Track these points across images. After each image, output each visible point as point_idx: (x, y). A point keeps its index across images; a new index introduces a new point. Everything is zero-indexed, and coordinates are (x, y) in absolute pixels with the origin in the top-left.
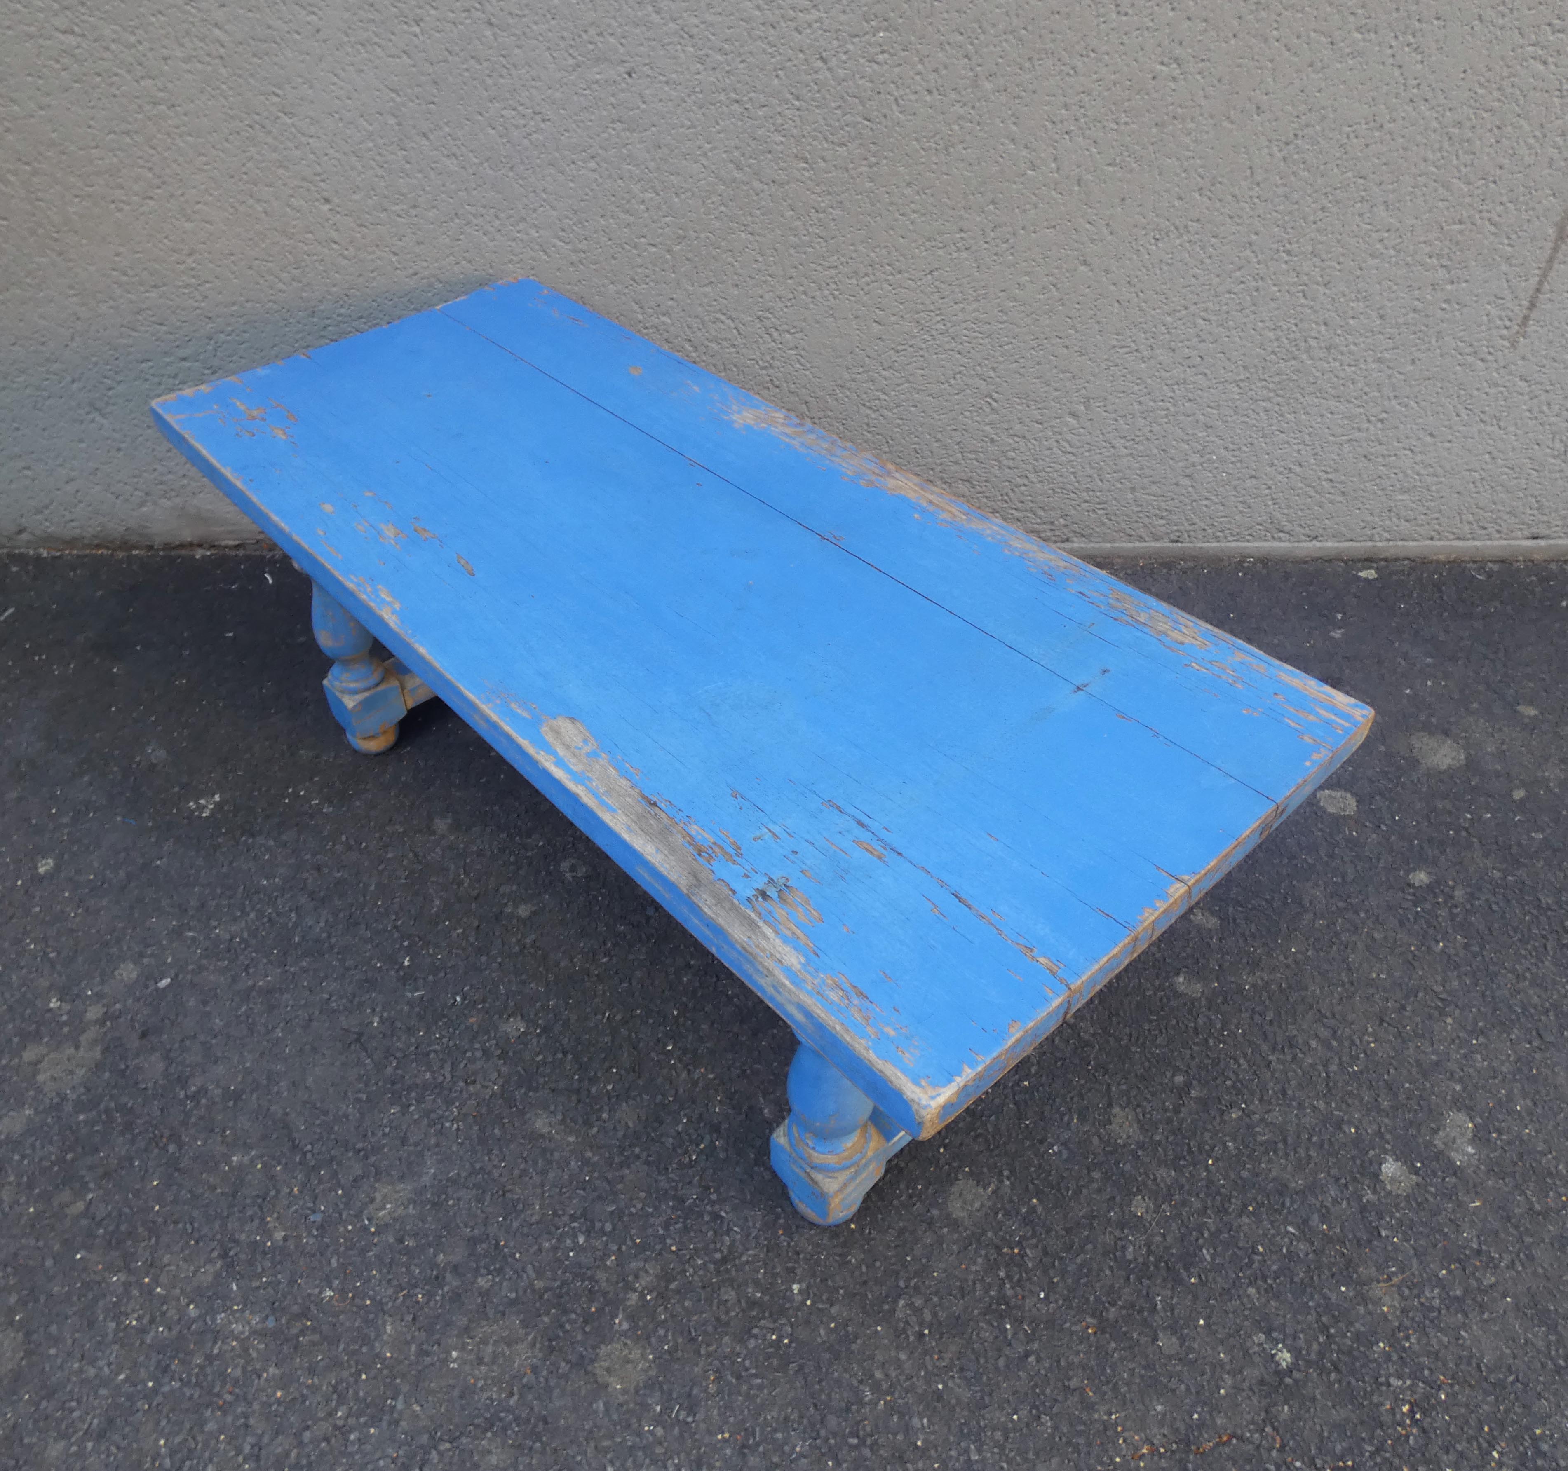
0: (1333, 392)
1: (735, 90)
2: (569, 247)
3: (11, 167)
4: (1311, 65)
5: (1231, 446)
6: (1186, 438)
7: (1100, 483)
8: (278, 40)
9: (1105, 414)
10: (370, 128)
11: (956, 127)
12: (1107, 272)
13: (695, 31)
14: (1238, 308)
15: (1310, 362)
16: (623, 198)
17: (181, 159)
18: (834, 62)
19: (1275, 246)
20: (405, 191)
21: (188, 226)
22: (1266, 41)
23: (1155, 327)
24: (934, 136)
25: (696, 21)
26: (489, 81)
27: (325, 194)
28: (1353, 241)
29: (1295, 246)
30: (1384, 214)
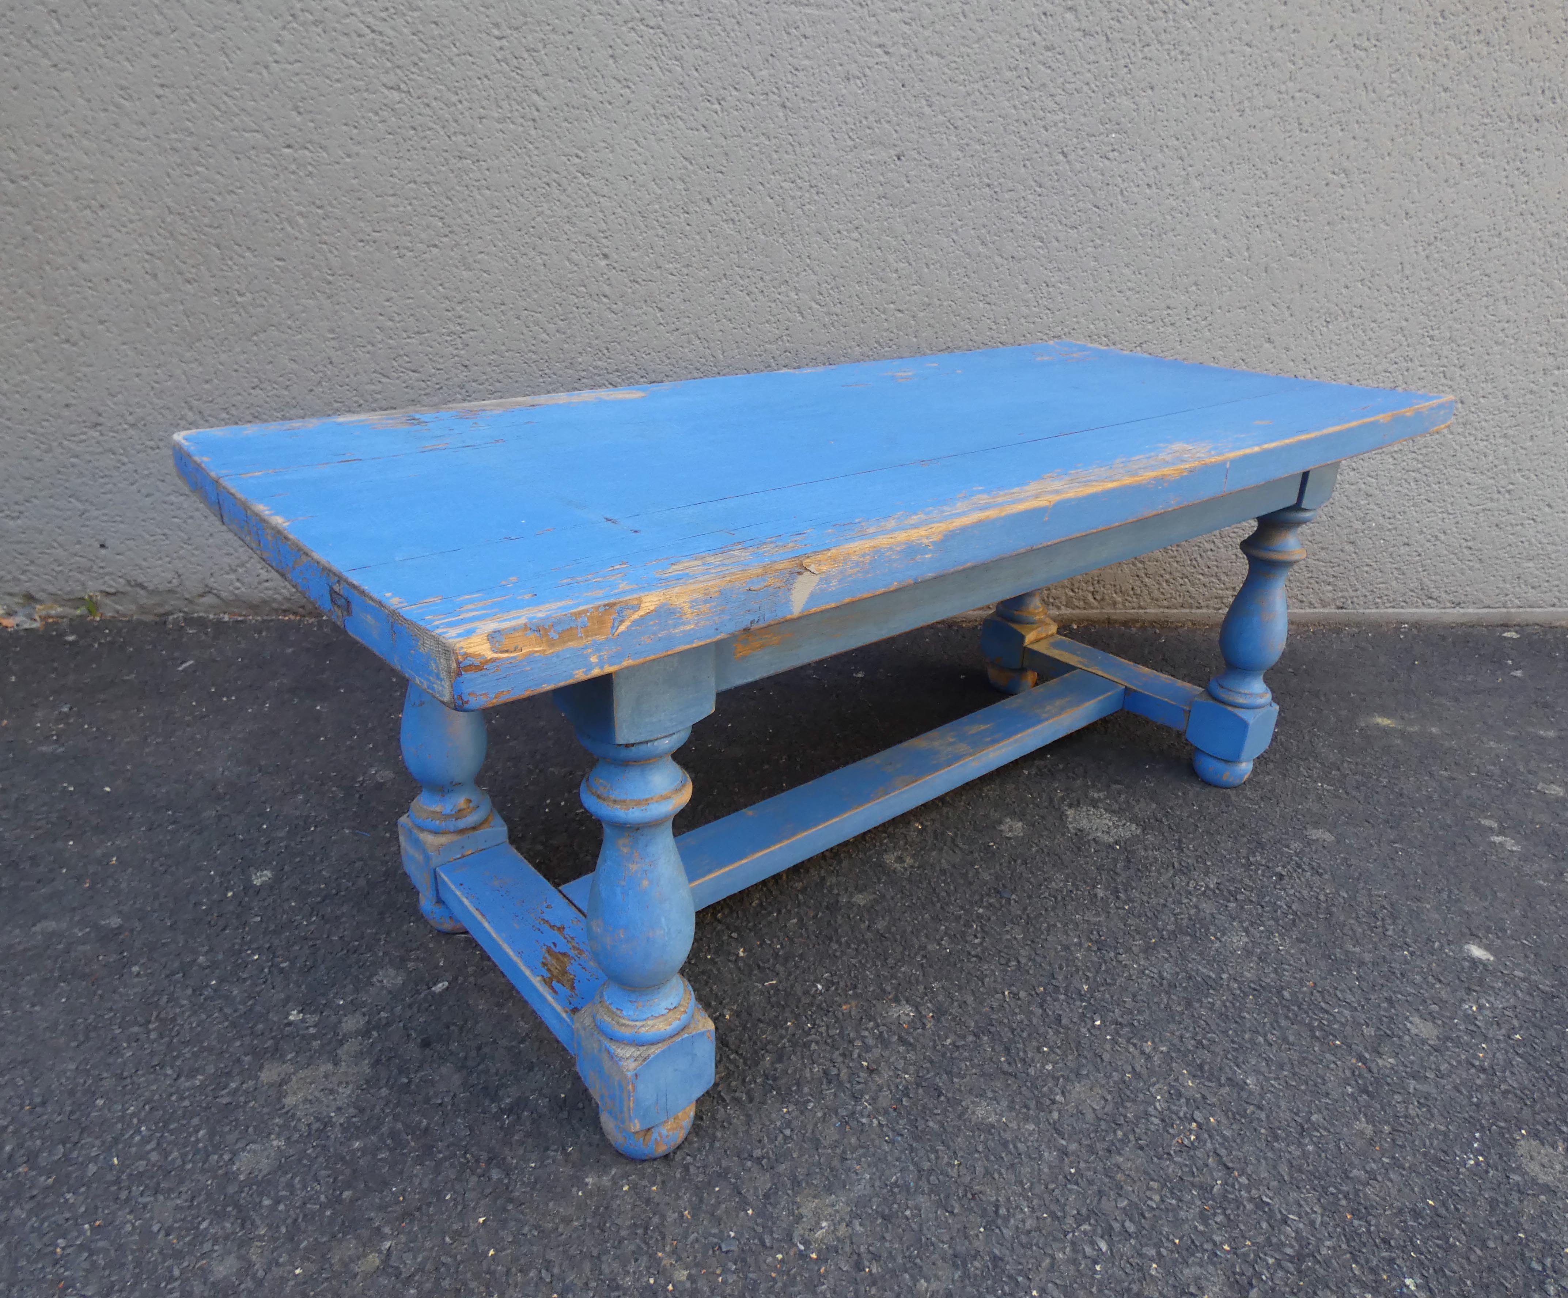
0: (1470, 464)
1: (988, 176)
2: (825, 309)
3: (304, 210)
4: (1446, 181)
6: (1350, 505)
8: (591, 109)
10: (660, 192)
11: (1169, 217)
12: (1287, 349)
13: (959, 123)
15: (1450, 436)
16: (879, 267)
17: (474, 210)
18: (1072, 156)
19: (1420, 331)
20: (681, 251)
21: (466, 274)
22: (1412, 159)
24: (1150, 224)
25: (961, 115)
26: (775, 156)
27: (606, 250)
28: (1481, 329)
29: (1437, 332)
30: (1505, 307)
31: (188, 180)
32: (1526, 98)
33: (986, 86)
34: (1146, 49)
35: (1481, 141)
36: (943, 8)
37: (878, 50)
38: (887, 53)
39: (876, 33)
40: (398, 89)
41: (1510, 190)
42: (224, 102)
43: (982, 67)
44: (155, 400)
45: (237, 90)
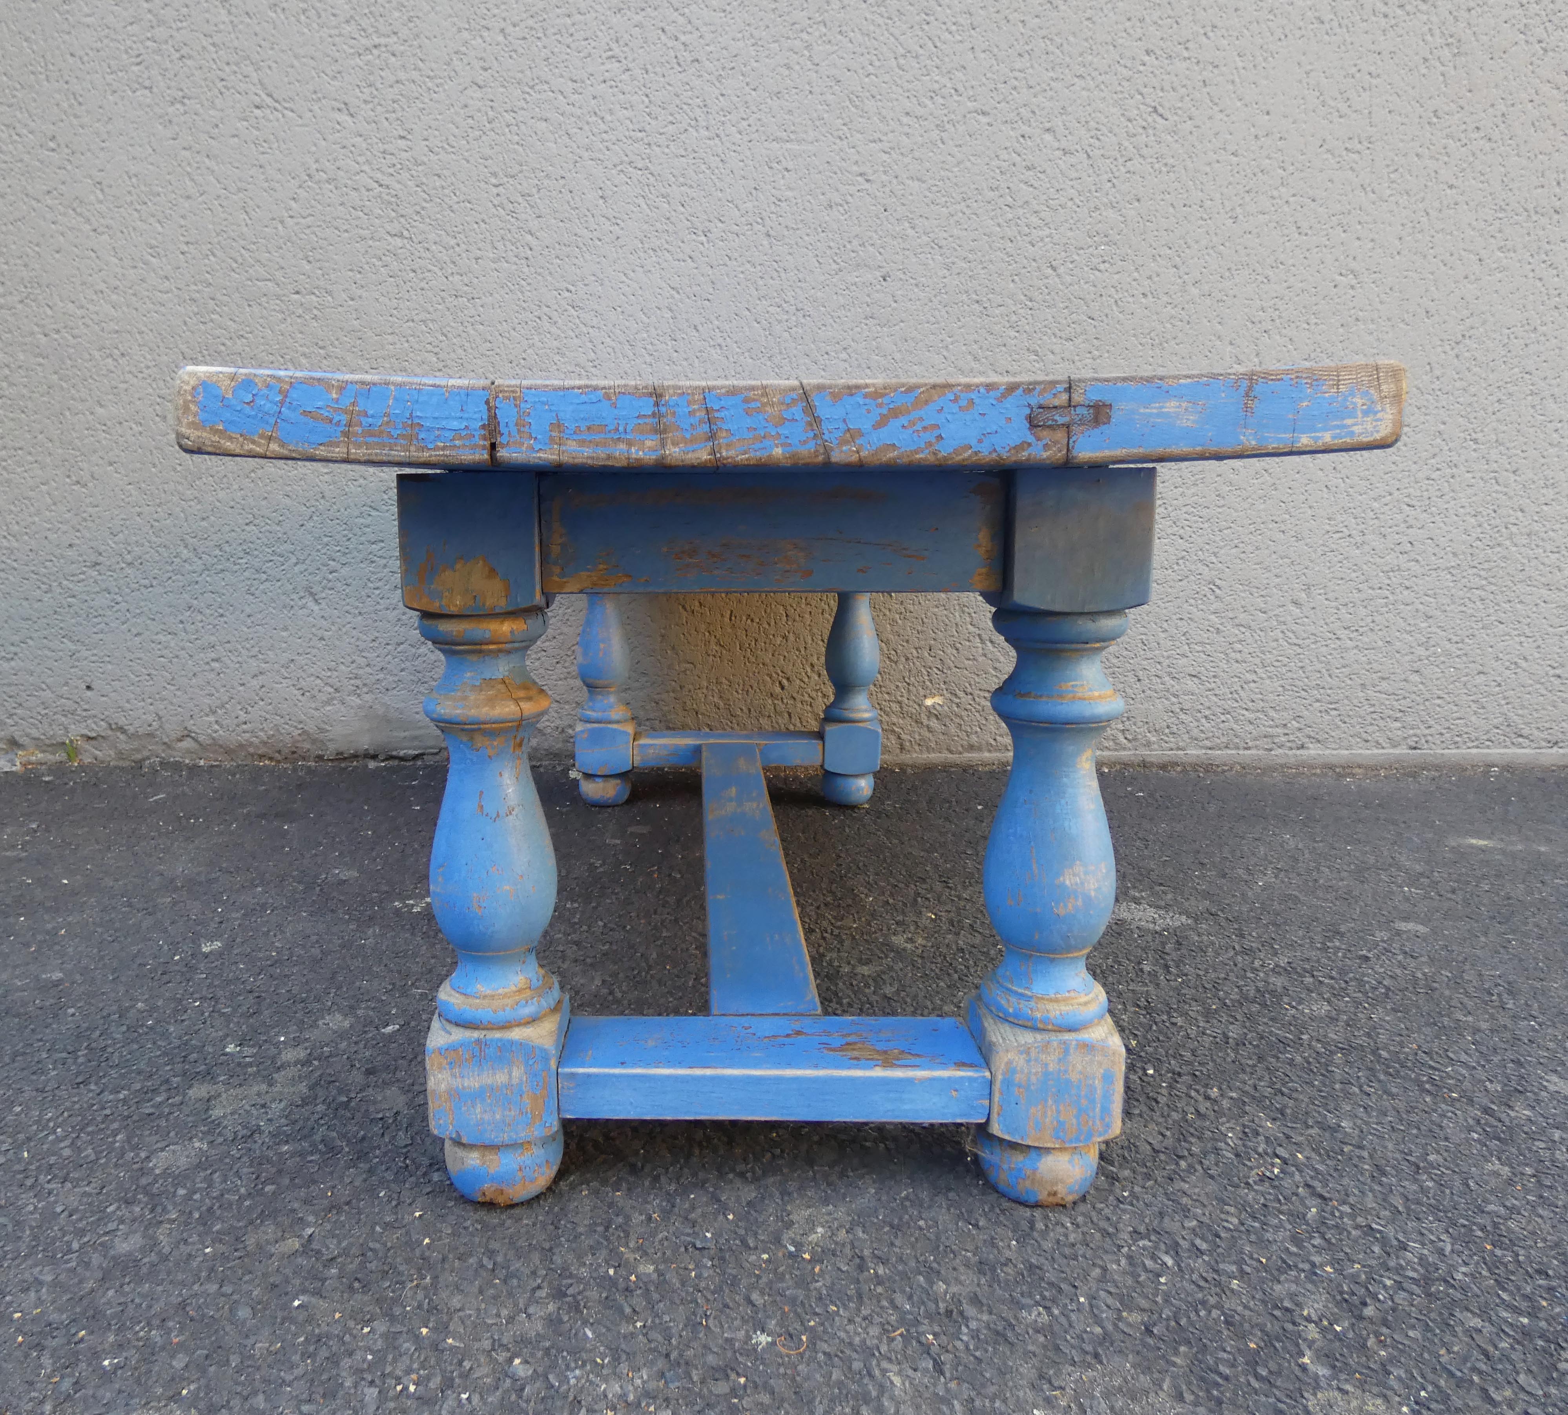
0: (1543, 580)
1: (976, 292)
4: (1466, 278)
5: (1455, 639)
6: (1408, 628)
7: (1329, 680)
8: (581, 245)
9: (1326, 602)
10: (647, 321)
11: (1168, 326)
13: (943, 243)
14: (1439, 494)
15: (1514, 549)
17: (467, 345)
18: (1061, 270)
19: (1462, 435)
22: (1425, 257)
23: (1364, 511)
24: (1149, 334)
25: (945, 235)
26: (761, 282)
28: (1532, 430)
29: (1481, 434)
30: (1554, 406)
31: (202, 327)
32: (1540, 190)
33: (968, 206)
34: (1128, 164)
35: (1498, 235)
36: (922, 136)
37: (859, 179)
38: (868, 181)
39: (856, 163)
40: (401, 236)
41: (1539, 284)
42: (242, 255)
43: (963, 189)
44: (154, 539)
45: (254, 243)
